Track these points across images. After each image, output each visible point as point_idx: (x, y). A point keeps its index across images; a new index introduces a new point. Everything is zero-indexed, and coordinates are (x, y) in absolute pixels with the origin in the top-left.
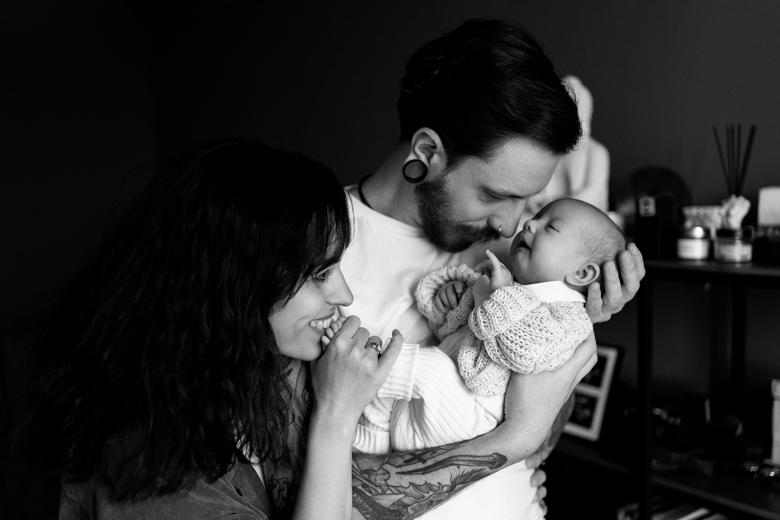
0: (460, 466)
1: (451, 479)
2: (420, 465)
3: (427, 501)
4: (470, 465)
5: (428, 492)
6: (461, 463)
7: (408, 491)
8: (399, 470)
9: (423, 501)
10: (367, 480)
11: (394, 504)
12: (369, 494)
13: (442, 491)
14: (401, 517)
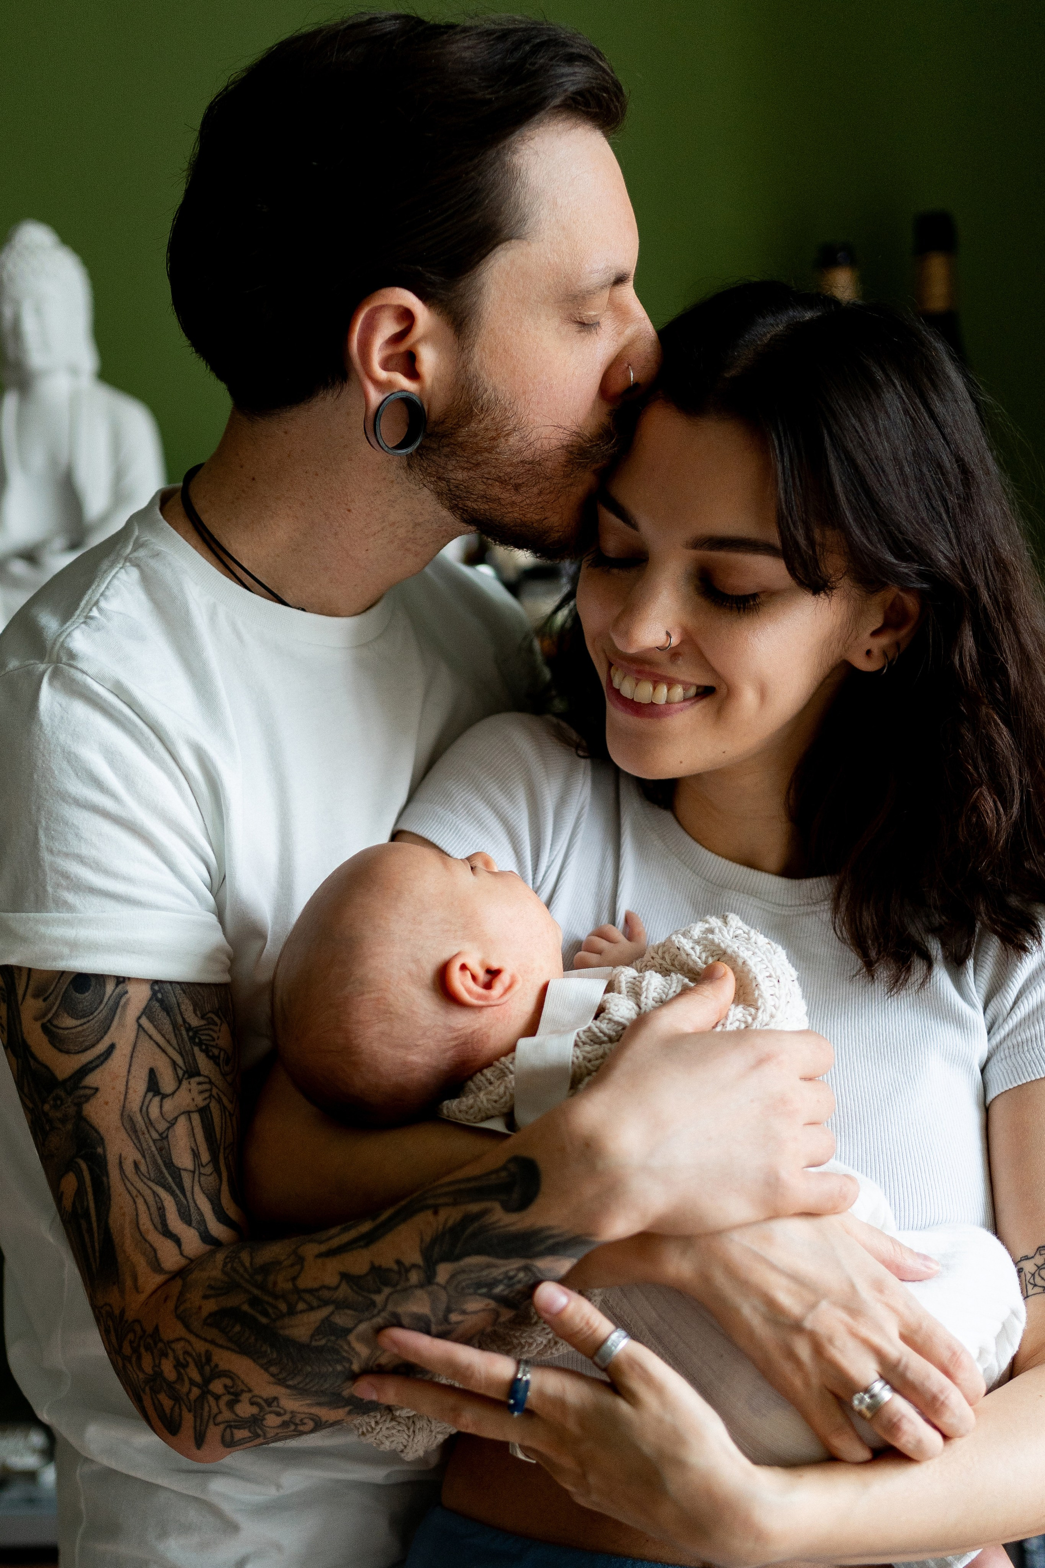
0: (438, 1209)
1: (421, 1248)
3: (386, 1315)
4: (457, 1202)
5: (381, 1291)
6: (438, 1201)
7: (339, 1294)
8: (325, 1247)
9: (376, 1316)
10: (260, 1287)
11: (313, 1331)
13: (408, 1284)
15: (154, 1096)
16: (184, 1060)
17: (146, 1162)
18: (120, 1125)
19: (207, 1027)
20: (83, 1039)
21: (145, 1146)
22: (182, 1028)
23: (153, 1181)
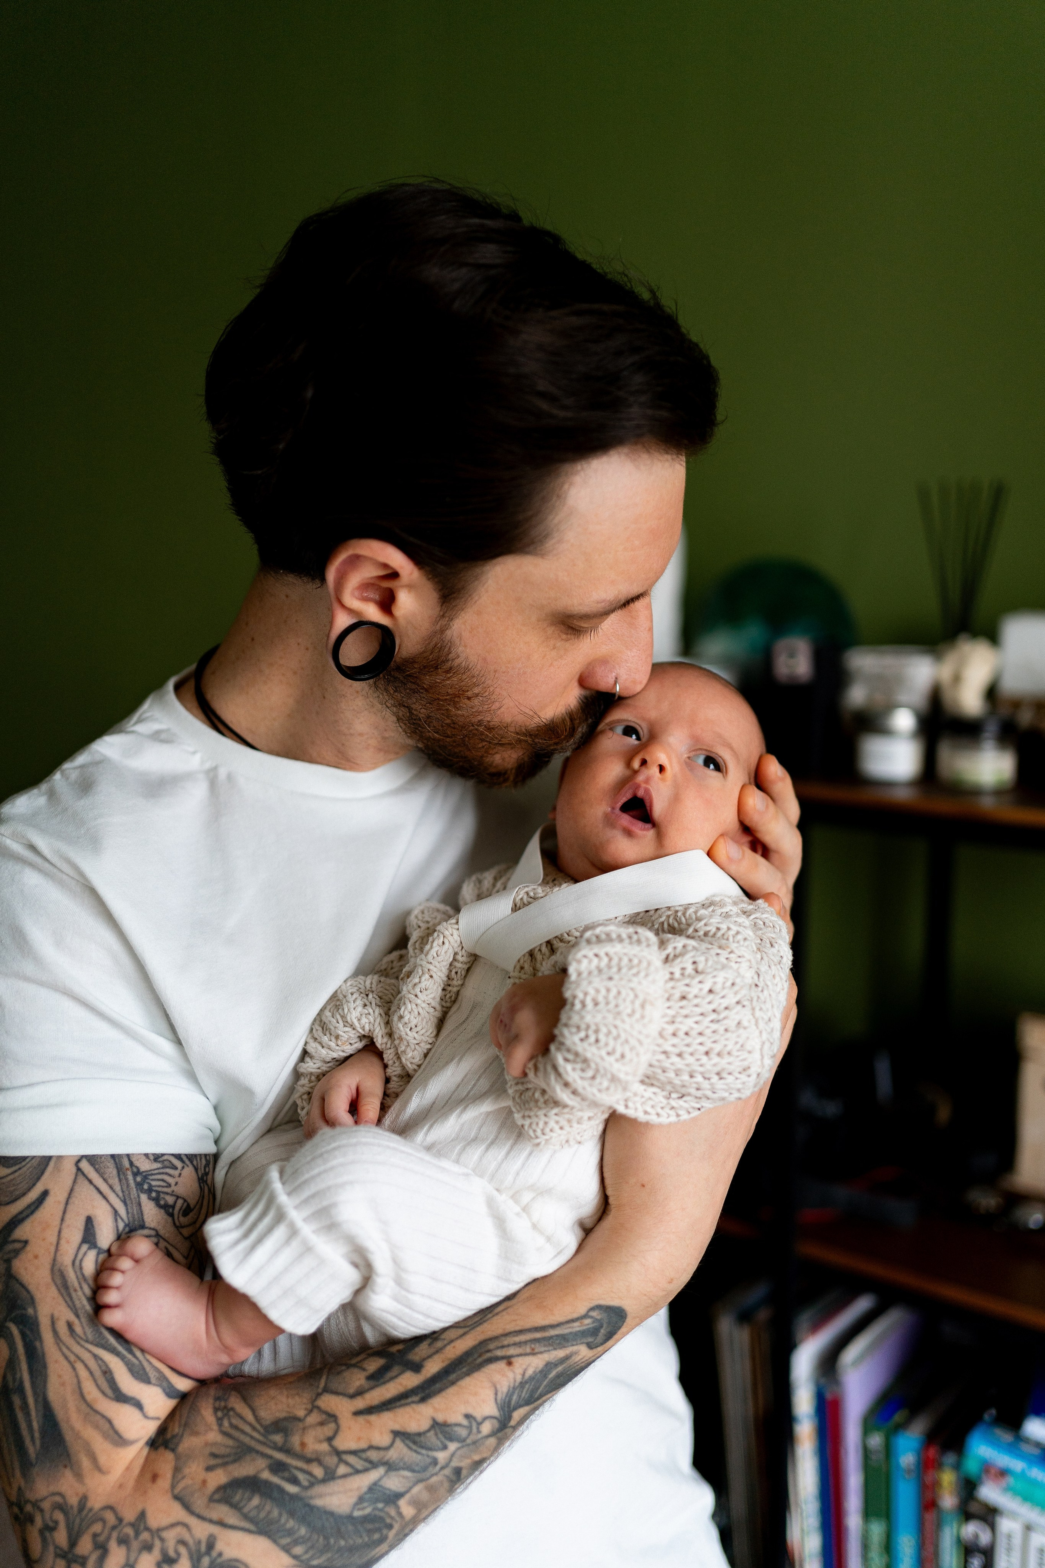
0: (513, 1360)
1: (496, 1399)
2: (409, 1380)
3: (447, 1472)
4: (536, 1351)
5: (445, 1447)
6: (512, 1351)
7: (392, 1455)
8: (360, 1403)
9: (436, 1474)
10: (281, 1449)
11: (361, 1499)
12: (292, 1489)
13: (480, 1436)
14: (385, 1531)
15: (89, 1248)
16: (127, 1209)
17: (81, 1323)
18: (50, 1280)
19: (161, 1171)
20: (13, 1188)
21: (78, 1304)
22: (129, 1173)
23: (92, 1343)
